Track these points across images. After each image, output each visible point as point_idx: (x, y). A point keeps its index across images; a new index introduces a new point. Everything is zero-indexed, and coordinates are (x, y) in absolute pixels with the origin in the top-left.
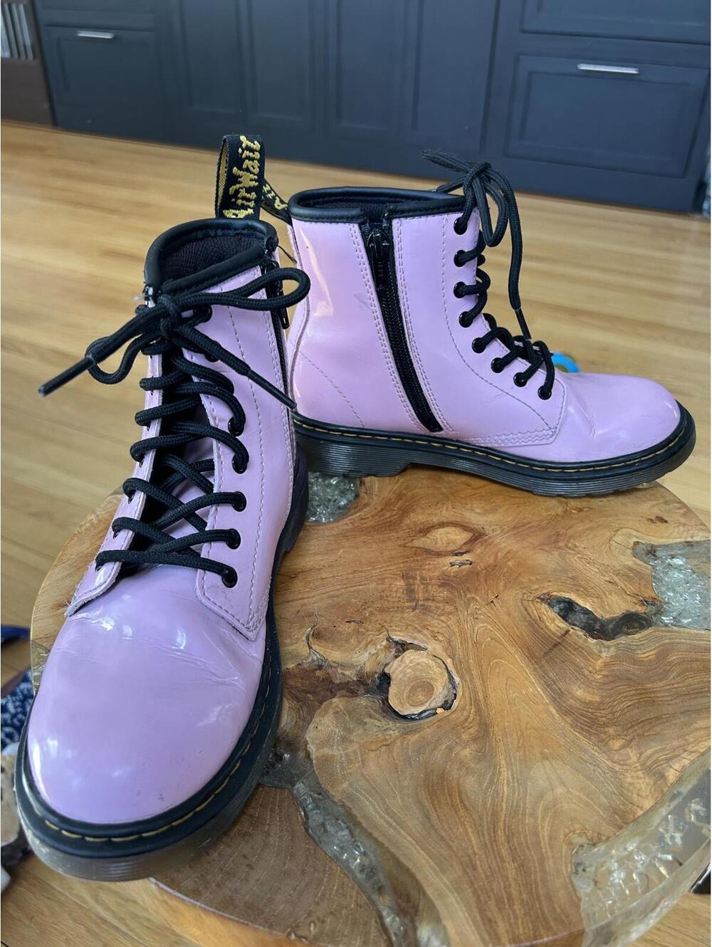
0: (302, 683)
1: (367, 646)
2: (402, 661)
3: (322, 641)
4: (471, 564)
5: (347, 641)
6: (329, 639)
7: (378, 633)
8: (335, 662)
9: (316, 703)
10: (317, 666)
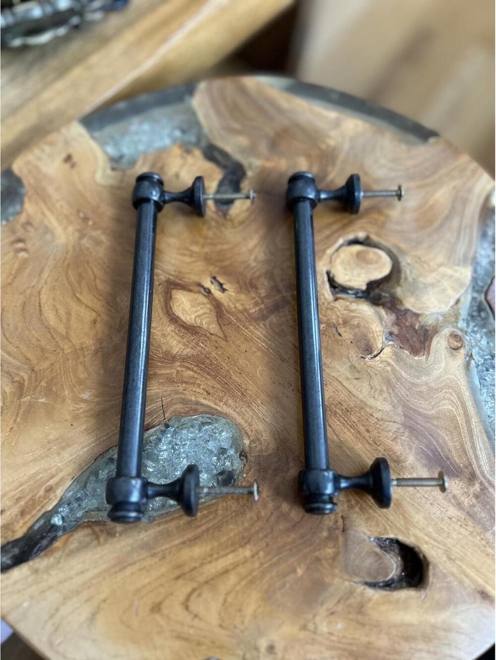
0: (412, 338)
1: (352, 311)
2: (350, 280)
3: (371, 343)
4: (214, 278)
5: (358, 326)
6: (365, 340)
7: (336, 309)
8: (382, 324)
9: (420, 319)
10: (392, 336)
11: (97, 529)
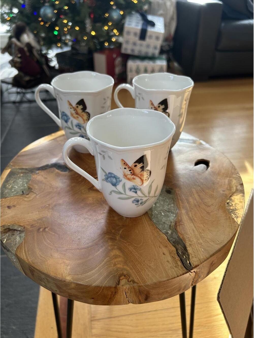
11: (178, 224)
